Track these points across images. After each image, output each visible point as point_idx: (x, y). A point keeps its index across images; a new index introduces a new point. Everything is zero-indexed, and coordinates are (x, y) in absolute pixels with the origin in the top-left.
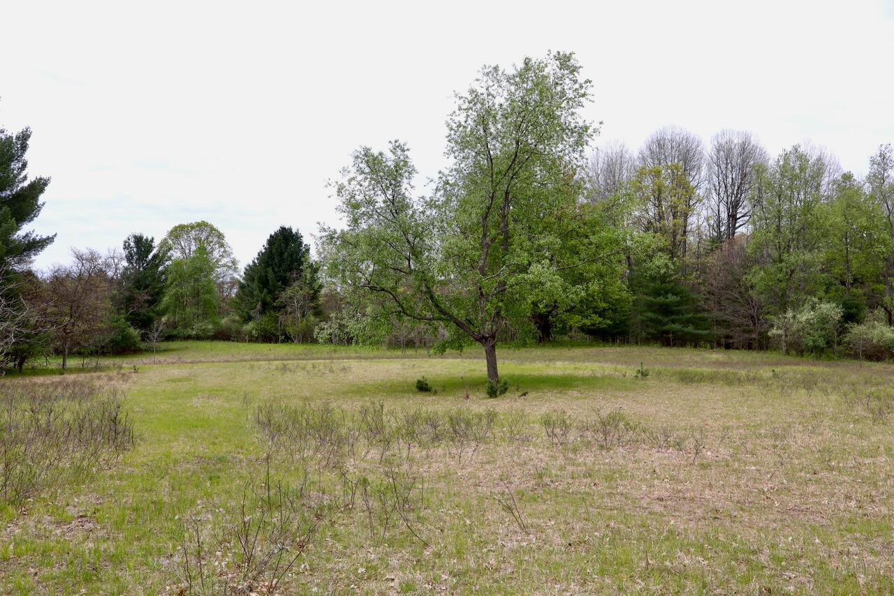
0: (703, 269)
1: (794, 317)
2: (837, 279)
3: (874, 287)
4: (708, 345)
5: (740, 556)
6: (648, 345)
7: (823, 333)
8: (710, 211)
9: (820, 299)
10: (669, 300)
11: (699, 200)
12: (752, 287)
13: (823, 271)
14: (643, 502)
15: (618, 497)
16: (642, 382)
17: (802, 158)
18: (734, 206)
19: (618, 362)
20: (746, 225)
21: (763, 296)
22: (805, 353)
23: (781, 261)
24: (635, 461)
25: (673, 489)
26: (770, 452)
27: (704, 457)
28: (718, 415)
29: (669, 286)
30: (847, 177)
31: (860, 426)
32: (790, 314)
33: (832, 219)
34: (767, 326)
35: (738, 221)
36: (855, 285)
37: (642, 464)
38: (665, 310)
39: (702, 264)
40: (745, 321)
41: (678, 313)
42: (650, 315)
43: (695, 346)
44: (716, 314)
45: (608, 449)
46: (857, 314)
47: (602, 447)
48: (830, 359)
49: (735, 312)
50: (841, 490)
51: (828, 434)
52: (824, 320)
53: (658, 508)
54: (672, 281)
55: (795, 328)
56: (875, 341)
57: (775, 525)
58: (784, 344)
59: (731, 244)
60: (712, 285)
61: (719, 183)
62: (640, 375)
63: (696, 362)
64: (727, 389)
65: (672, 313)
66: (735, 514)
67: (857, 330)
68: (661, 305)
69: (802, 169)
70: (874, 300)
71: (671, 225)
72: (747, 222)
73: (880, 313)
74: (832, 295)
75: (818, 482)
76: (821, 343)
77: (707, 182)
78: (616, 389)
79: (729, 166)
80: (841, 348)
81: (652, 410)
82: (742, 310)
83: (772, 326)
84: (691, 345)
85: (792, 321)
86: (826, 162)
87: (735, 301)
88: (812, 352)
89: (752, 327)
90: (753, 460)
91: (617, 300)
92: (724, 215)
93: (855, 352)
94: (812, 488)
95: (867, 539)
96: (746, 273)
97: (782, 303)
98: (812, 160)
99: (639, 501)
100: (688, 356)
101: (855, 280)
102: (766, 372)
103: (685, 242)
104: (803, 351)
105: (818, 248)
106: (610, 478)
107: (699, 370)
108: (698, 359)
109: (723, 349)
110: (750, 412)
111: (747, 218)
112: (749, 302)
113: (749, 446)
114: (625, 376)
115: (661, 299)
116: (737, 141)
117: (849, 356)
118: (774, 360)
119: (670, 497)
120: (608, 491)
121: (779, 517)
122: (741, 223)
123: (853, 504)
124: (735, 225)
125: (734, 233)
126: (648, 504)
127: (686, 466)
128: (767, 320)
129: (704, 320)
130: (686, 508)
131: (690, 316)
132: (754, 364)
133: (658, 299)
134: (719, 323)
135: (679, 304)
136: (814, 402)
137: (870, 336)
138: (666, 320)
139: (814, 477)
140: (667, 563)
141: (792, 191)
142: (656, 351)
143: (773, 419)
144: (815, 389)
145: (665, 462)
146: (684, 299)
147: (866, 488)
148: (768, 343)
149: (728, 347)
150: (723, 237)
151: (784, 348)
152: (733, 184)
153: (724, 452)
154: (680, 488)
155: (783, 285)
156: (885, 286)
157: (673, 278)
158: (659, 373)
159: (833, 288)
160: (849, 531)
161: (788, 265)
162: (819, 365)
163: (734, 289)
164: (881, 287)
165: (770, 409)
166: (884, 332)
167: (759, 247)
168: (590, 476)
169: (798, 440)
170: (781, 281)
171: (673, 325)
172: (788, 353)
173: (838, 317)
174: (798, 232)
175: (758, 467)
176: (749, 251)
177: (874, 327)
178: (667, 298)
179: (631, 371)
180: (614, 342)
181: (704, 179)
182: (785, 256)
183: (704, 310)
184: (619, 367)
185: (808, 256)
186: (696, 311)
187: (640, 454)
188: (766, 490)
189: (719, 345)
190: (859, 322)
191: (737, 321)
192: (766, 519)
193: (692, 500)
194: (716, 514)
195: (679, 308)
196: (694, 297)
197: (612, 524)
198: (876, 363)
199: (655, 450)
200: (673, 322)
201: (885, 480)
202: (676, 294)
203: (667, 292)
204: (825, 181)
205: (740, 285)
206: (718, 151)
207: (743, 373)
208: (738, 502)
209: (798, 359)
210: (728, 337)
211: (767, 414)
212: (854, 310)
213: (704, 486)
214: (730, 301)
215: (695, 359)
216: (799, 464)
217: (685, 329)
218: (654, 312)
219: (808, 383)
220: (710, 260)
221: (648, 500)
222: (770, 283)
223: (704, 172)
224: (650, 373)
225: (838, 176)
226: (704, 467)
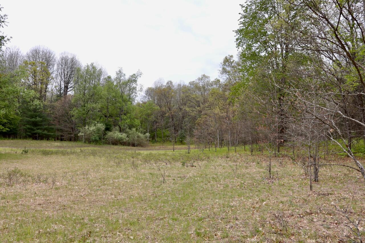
0: (53, 107)
1: (88, 128)
2: (103, 115)
3: (116, 118)
4: (53, 139)
5: (77, 221)
6: (26, 139)
7: (98, 135)
8: (57, 84)
9: (98, 122)
10: (37, 120)
11: (53, 78)
12: (73, 116)
13: (99, 111)
14: (32, 206)
15: (20, 206)
16: (25, 155)
17: (94, 68)
18: (67, 83)
19: (13, 147)
20: (72, 91)
21: (77, 120)
22: (91, 143)
23: (85, 106)
24: (26, 190)
25: (45, 200)
26: (82, 181)
27: (56, 185)
28: (60, 168)
29: (37, 114)
30: (109, 77)
31: (112, 168)
32: (87, 127)
33: (103, 92)
34: (77, 132)
35: (69, 89)
36: (110, 117)
37: (29, 191)
38: (35, 124)
39: (52, 105)
40: (69, 130)
41: (41, 125)
42: (28, 126)
43: (48, 140)
44: (58, 127)
45: (12, 186)
46: (110, 128)
47: (8, 185)
48: (100, 144)
49: (65, 126)
50: (109, 192)
51: (102, 172)
52: (99, 130)
53: (39, 208)
54: (39, 112)
55: (88, 133)
56: (115, 138)
57: (87, 208)
58: (84, 139)
59: (65, 98)
60: (56, 114)
61: (61, 73)
62: (24, 152)
63: (49, 146)
64: (63, 157)
65: (38, 125)
66: (72, 206)
67: (110, 134)
68: (33, 122)
69: (94, 72)
70: (116, 123)
71: (39, 88)
72: (72, 90)
73: (117, 128)
74: (101, 120)
75: (101, 190)
76: (97, 138)
77: (56, 71)
78: (12, 159)
79: (66, 67)
80: (104, 140)
81: (31, 167)
82: (68, 125)
83: (80, 132)
84: (46, 139)
85: (87, 130)
86: (103, 70)
87: (66, 121)
88: (94, 142)
89: (72, 132)
90: (76, 184)
91: (12, 119)
92: (63, 86)
93: (109, 142)
94: (99, 193)
95: (119, 208)
96: (70, 110)
97: (84, 123)
98: (98, 69)
99: (31, 206)
100: (45, 144)
101: (110, 115)
102: (78, 150)
103: (45, 95)
104: (91, 142)
105: (98, 102)
106: (14, 199)
107: (51, 149)
108: (49, 145)
109: (59, 141)
110: (73, 166)
111: (72, 88)
112: (71, 122)
113: (74, 179)
114: (16, 153)
115: (33, 119)
116: (70, 57)
117: (106, 143)
118: (80, 145)
119: (44, 203)
120: (15, 204)
121: (88, 204)
122: (70, 90)
123: (113, 196)
124: (67, 91)
125: (66, 94)
126: (34, 207)
127: (49, 190)
128: (78, 129)
129: (53, 129)
130: (51, 206)
131: (46, 127)
132: (72, 147)
133: (32, 119)
134: (58, 130)
135: (42, 121)
136: (96, 161)
137: (114, 136)
138: (35, 128)
139: (99, 188)
140: (48, 230)
141: (90, 80)
142: (30, 142)
143: (82, 168)
144: (97, 156)
145: (40, 189)
146: (44, 119)
147: (117, 190)
148: (78, 139)
149: (62, 140)
150: (62, 95)
151: (84, 141)
152: (67, 75)
153: (64, 182)
154: (48, 198)
155: (85, 116)
156: (119, 118)
157: (39, 110)
158: (33, 151)
159: (102, 118)
160: (113, 206)
161: (87, 108)
162: (96, 147)
163: (66, 116)
164: (118, 118)
165: (80, 164)
166: (118, 134)
167: (77, 101)
168: (4, 198)
169: (92, 175)
170: (84, 114)
171: (38, 131)
172: (85, 142)
173: (103, 129)
174: (92, 96)
175: (78, 187)
176: (73, 101)
177: (115, 133)
178: (37, 119)
179: (19, 151)
180: (9, 137)
181: (55, 70)
182: (86, 105)
183: (53, 125)
184: (14, 149)
185: (94, 105)
186: (49, 125)
187: (28, 187)
188: (82, 195)
189: (58, 139)
190: (110, 131)
191: (66, 129)
192: (84, 206)
193: (54, 203)
194: (64, 207)
195: (42, 123)
196: (49, 119)
197: (19, 218)
198: (115, 146)
199: (34, 184)
200: (38, 129)
201: (122, 187)
202: (41, 117)
203: (36, 116)
204: (102, 78)
205: (68, 115)
206: (62, 60)
207: (69, 150)
208: (73, 201)
209: (88, 145)
210: (62, 136)
211: (80, 166)
212: (109, 127)
213: (58, 197)
214: (64, 121)
215: (48, 145)
216: (94, 184)
217: (43, 132)
218: (30, 125)
219: (94, 154)
220: (56, 104)
221: (34, 205)
222: (80, 115)
223: (55, 67)
224: (29, 151)
225: (106, 77)
226: (57, 189)
